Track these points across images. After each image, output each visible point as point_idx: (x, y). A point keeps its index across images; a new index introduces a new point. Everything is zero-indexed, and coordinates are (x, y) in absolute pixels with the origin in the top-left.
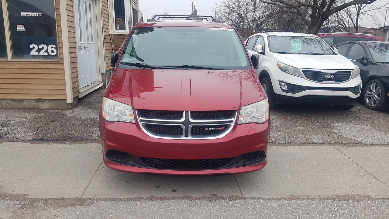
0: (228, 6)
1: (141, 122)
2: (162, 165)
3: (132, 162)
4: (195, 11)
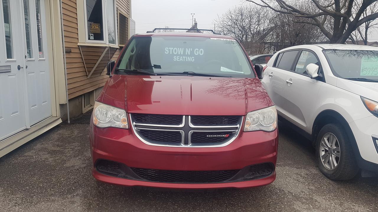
0: (230, 18)
2: (157, 177)
3: (124, 174)
4: (196, 24)
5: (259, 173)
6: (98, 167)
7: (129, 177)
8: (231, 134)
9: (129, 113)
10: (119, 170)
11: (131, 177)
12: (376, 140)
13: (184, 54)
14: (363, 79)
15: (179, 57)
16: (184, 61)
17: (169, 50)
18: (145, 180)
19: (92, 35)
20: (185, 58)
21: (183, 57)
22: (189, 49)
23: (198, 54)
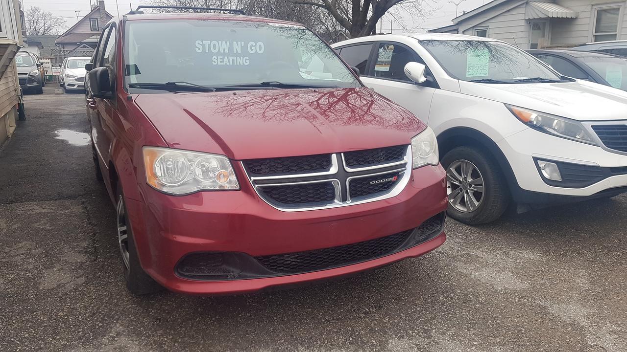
1: (256, 186)
2: (301, 264)
3: (237, 272)
5: (429, 229)
6: (179, 270)
7: (249, 274)
8: (398, 176)
9: (240, 160)
10: (224, 266)
11: (254, 275)
12: (538, 161)
13: (231, 53)
14: (488, 80)
15: (222, 57)
16: (231, 64)
17: (203, 45)
18: (281, 274)
20: (233, 60)
21: (229, 57)
22: (239, 43)
23: (254, 51)
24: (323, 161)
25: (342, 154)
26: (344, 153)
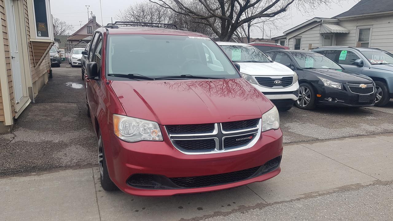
1: (172, 139)
2: (194, 183)
3: (159, 185)
5: (271, 166)
6: (129, 182)
7: (166, 187)
8: (253, 136)
9: (164, 125)
10: (153, 182)
18: (183, 188)
19: (39, 33)
24: (209, 127)
25: (221, 123)
26: (222, 123)
